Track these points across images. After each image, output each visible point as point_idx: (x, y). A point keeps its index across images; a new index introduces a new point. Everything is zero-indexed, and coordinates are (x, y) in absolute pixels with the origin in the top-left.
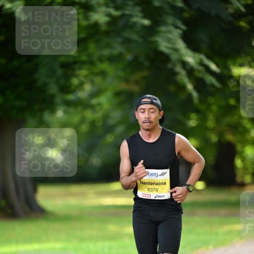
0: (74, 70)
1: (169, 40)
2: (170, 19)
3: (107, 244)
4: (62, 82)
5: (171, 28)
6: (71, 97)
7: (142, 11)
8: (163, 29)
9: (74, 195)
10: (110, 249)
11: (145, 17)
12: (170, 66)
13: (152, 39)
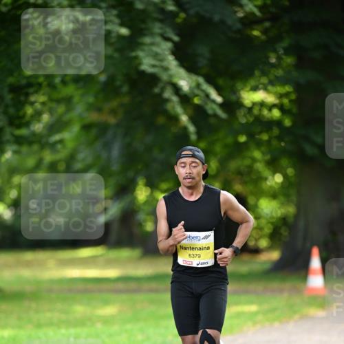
0: (27, 95)
1: (156, 56)
2: (157, 28)
3: (72, 331)
4: (12, 111)
5: (158, 39)
6: (23, 132)
7: (118, 16)
8: (147, 40)
9: (28, 264)
10: (76, 337)
11: (122, 25)
12: (157, 90)
13: (134, 54)
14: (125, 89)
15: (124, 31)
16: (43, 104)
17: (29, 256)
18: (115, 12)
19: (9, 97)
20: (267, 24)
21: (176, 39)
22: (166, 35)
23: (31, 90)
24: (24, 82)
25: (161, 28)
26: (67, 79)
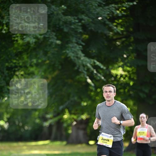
14: (60, 67)
15: (58, 42)
16: (22, 75)
17: (15, 144)
18: (54, 34)
19: (6, 72)
20: (124, 39)
21: (84, 44)
22: (79, 43)
23: (16, 69)
24: (14, 65)
25: (76, 40)
26: (33, 64)
